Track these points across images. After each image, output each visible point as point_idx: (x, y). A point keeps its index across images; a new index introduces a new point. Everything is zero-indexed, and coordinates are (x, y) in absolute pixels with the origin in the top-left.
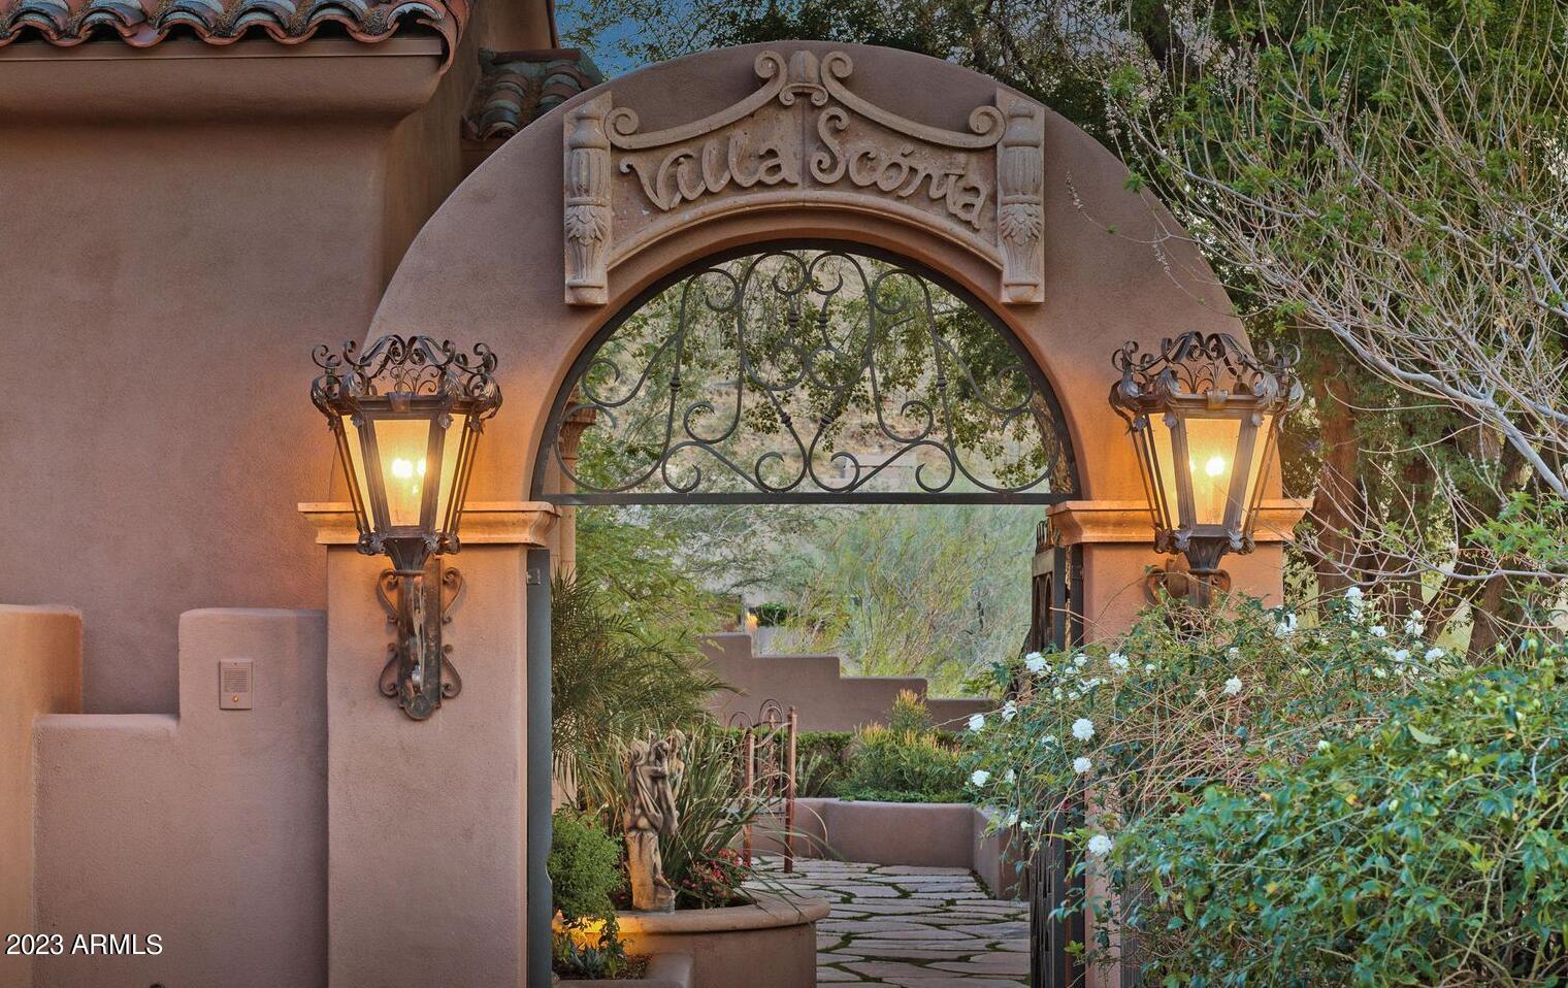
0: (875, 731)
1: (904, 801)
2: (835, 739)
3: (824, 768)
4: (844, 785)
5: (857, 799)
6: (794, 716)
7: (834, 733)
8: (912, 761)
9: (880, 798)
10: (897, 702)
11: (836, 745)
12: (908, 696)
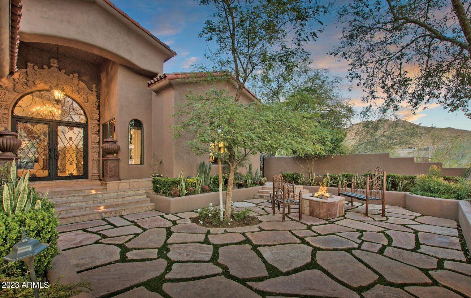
0: (423, 175)
1: (431, 197)
2: (411, 177)
3: (407, 184)
4: (413, 189)
5: (415, 194)
6: (385, 172)
7: (411, 176)
8: (434, 185)
9: (422, 195)
10: (430, 168)
11: (412, 179)
12: (435, 167)
